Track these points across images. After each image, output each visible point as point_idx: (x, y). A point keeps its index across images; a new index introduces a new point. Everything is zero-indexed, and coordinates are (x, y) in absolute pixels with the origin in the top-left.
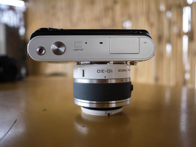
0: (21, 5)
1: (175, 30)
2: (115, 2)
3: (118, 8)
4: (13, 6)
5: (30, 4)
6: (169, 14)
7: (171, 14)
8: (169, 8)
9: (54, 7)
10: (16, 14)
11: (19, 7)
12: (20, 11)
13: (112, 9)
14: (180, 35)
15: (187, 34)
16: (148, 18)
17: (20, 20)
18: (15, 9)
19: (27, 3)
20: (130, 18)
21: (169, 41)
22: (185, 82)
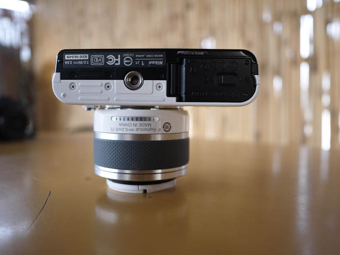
0: (23, 9)
1: (287, 53)
2: (188, 6)
3: (193, 16)
4: (10, 11)
5: (39, 7)
6: (278, 28)
7: (282, 27)
8: (277, 18)
9: (82, 13)
10: (15, 24)
11: (20, 13)
12: (22, 19)
13: (184, 17)
14: (296, 61)
15: (307, 60)
16: (243, 34)
17: (22, 34)
18: (12, 15)
19: (33, 6)
20: (212, 33)
21: (278, 72)
22: (304, 140)
